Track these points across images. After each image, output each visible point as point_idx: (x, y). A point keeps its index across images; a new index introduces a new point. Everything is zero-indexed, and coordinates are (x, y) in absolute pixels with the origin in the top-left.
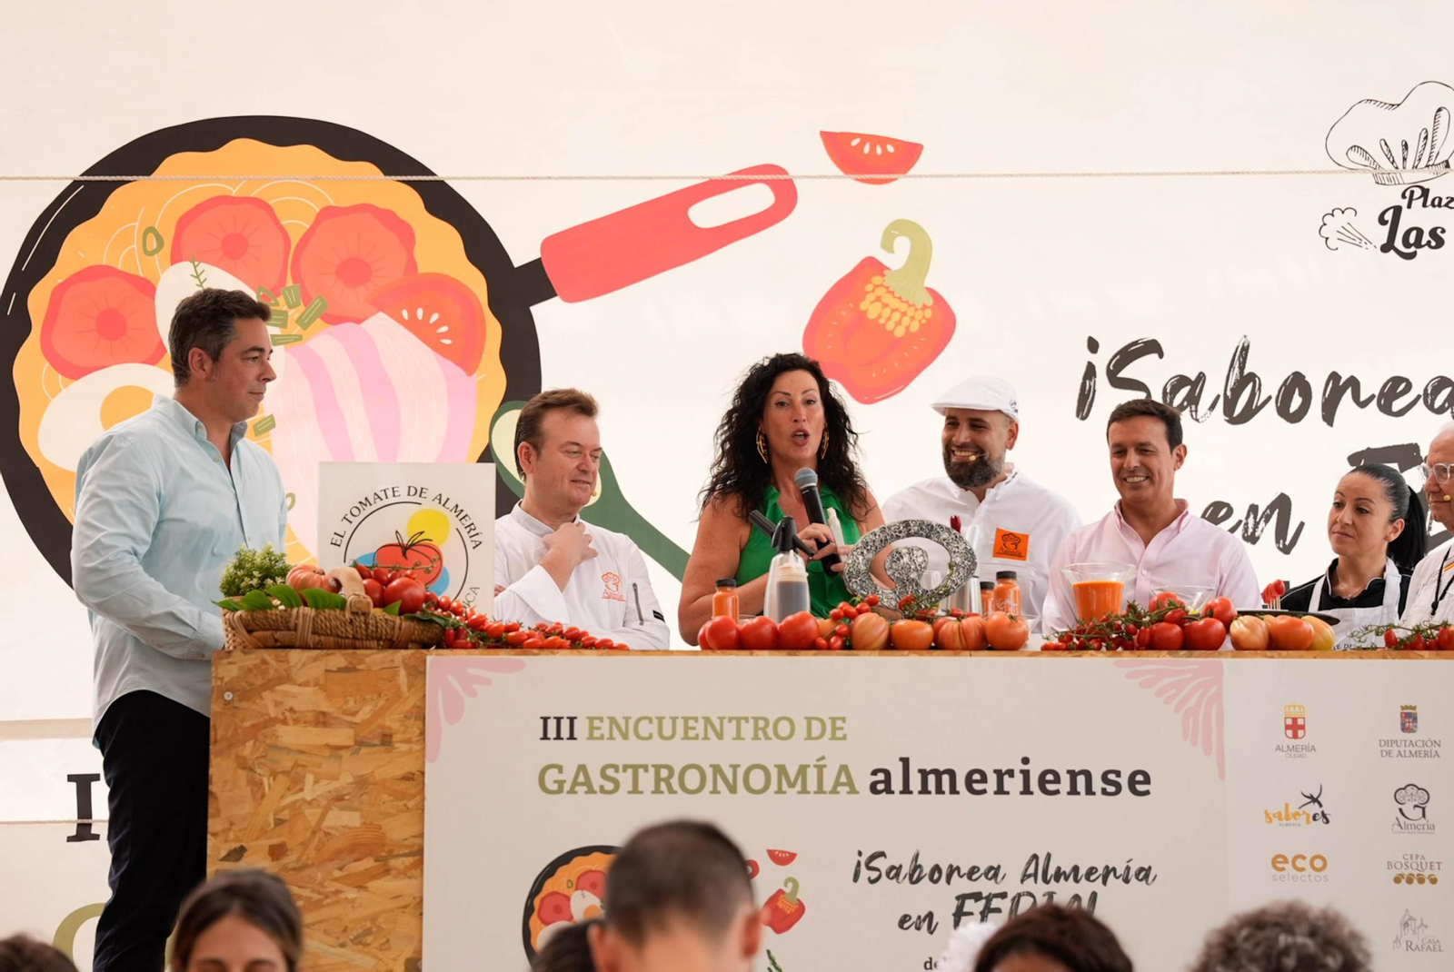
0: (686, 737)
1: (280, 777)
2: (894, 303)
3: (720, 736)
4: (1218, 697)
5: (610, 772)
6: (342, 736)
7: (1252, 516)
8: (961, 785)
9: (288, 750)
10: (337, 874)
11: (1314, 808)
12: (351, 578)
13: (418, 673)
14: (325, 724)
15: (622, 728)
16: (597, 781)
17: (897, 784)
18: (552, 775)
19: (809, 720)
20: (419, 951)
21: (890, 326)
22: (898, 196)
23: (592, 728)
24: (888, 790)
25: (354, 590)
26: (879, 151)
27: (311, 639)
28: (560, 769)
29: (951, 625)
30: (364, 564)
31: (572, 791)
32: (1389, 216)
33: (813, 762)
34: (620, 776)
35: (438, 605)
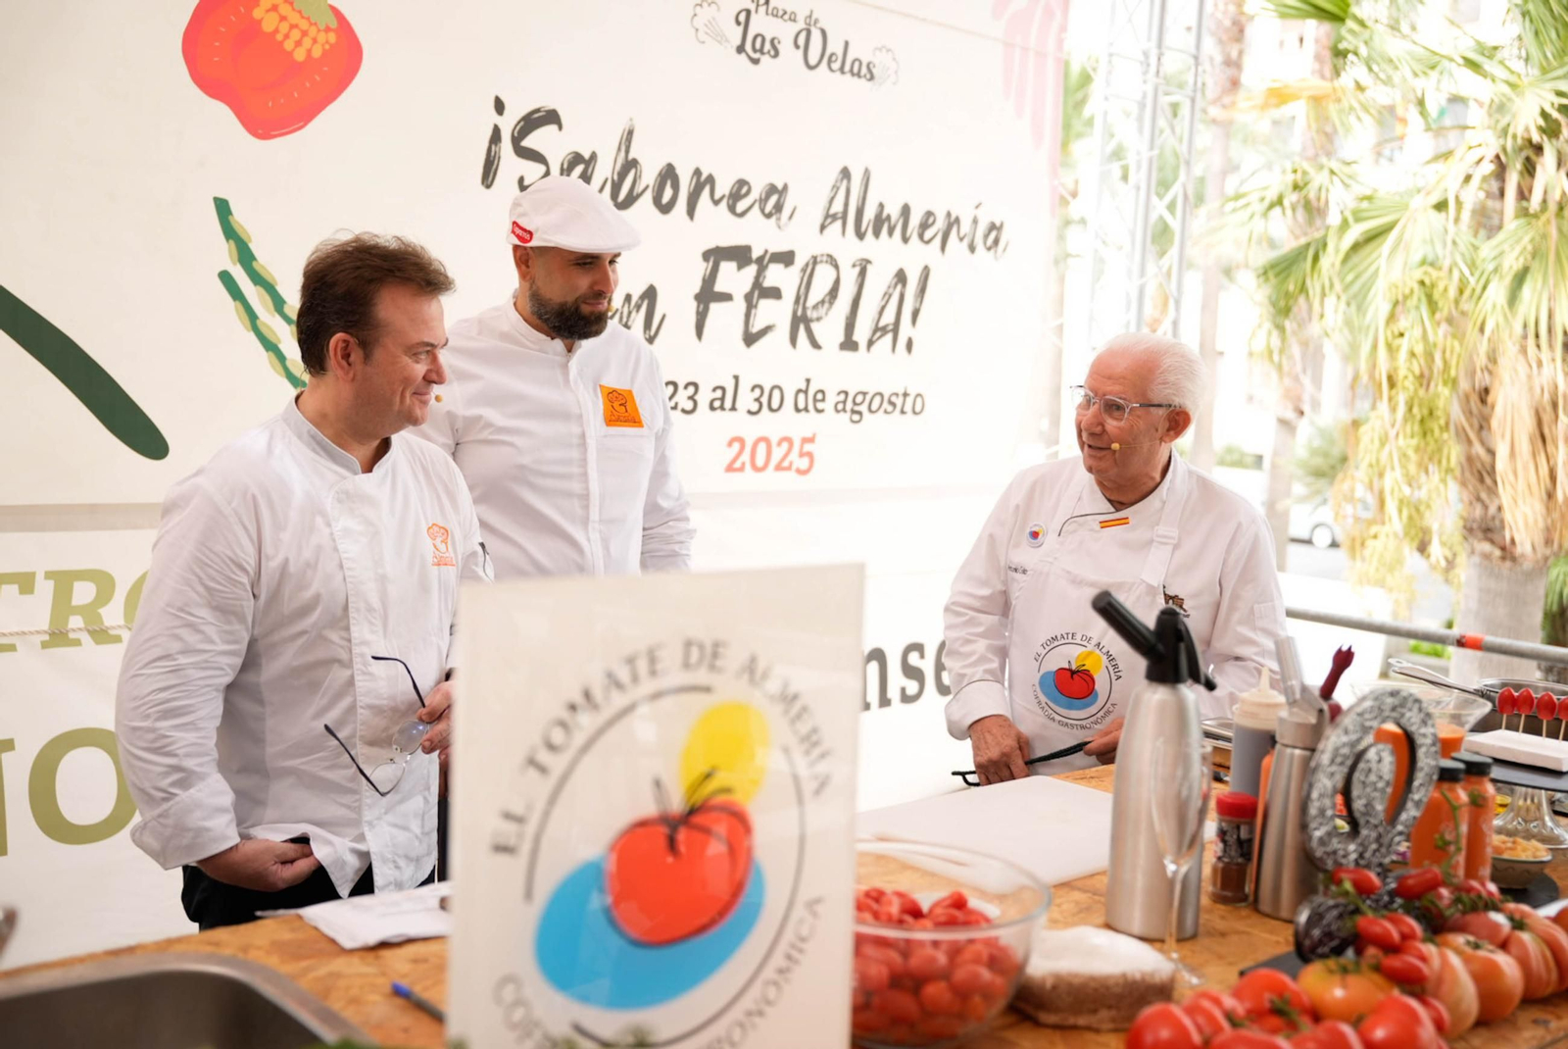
7: (626, 306)
32: (742, 18)
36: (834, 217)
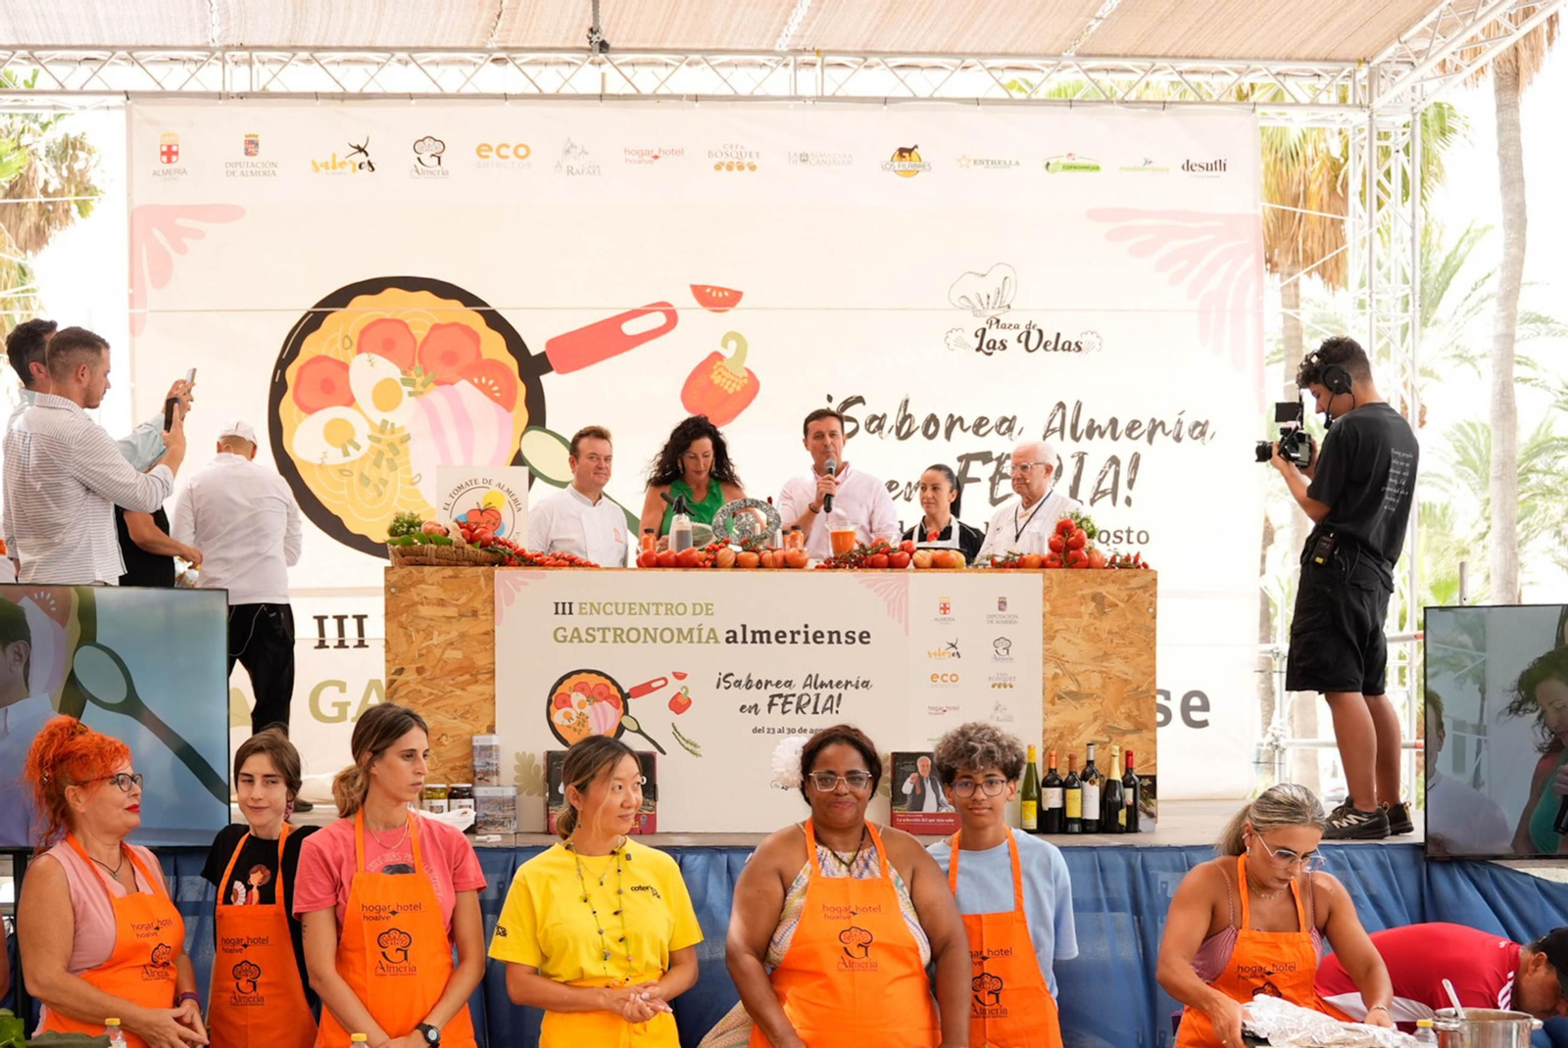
0: (630, 614)
1: (421, 633)
2: (728, 376)
3: (648, 613)
4: (906, 592)
5: (591, 631)
6: (452, 612)
8: (773, 638)
9: (424, 618)
10: (451, 682)
11: (953, 650)
12: (455, 529)
13: (490, 579)
14: (443, 605)
15: (596, 609)
16: (584, 636)
17: (740, 638)
18: (561, 633)
19: (694, 605)
20: (494, 722)
21: (726, 387)
22: (731, 319)
23: (581, 608)
24: (735, 641)
25: (456, 535)
26: (720, 295)
27: (435, 561)
28: (565, 630)
29: (768, 554)
30: (462, 520)
31: (571, 641)
32: (980, 333)
33: (696, 626)
34: (597, 634)
35: (500, 543)
36: (1054, 431)
